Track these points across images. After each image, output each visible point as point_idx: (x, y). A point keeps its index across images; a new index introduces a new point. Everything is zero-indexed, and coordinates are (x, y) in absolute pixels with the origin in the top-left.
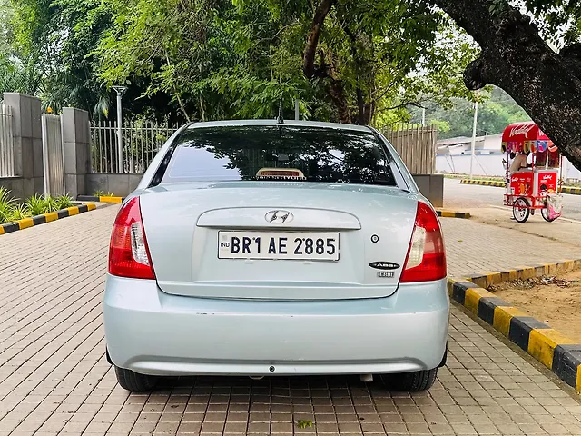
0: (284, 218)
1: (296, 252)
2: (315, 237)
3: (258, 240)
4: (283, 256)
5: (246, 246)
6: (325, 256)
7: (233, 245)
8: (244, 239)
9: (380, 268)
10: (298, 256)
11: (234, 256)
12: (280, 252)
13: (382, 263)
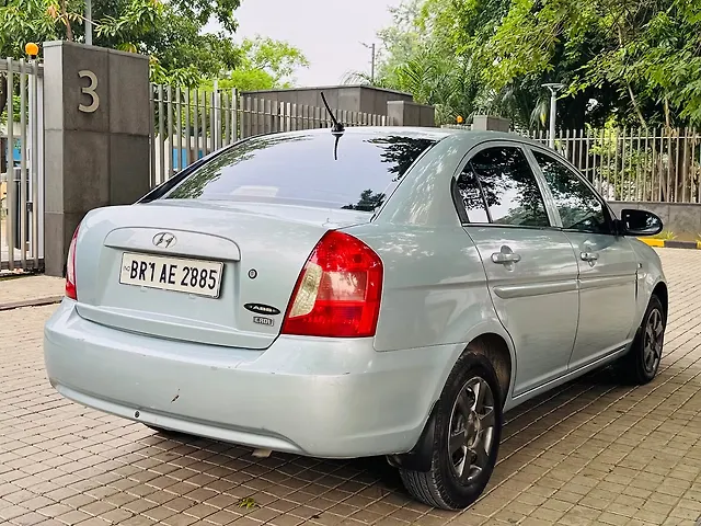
0: (169, 242)
1: (183, 283)
2: (200, 265)
3: (153, 266)
4: (171, 286)
5: (142, 271)
6: (206, 290)
7: (133, 269)
8: (143, 263)
9: (256, 311)
10: (184, 288)
11: (132, 281)
12: (170, 282)
13: (259, 305)
